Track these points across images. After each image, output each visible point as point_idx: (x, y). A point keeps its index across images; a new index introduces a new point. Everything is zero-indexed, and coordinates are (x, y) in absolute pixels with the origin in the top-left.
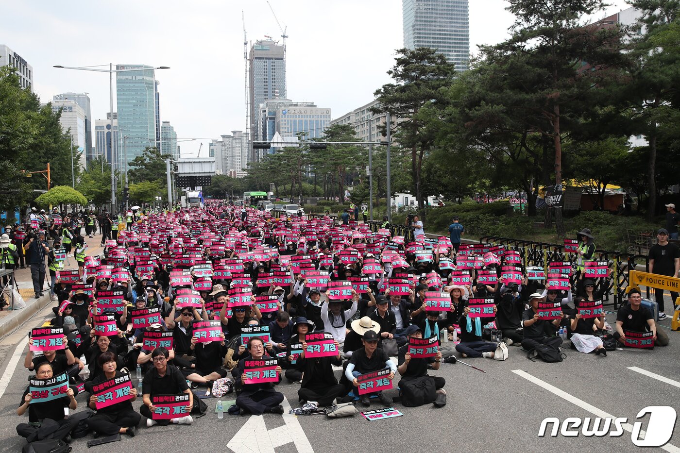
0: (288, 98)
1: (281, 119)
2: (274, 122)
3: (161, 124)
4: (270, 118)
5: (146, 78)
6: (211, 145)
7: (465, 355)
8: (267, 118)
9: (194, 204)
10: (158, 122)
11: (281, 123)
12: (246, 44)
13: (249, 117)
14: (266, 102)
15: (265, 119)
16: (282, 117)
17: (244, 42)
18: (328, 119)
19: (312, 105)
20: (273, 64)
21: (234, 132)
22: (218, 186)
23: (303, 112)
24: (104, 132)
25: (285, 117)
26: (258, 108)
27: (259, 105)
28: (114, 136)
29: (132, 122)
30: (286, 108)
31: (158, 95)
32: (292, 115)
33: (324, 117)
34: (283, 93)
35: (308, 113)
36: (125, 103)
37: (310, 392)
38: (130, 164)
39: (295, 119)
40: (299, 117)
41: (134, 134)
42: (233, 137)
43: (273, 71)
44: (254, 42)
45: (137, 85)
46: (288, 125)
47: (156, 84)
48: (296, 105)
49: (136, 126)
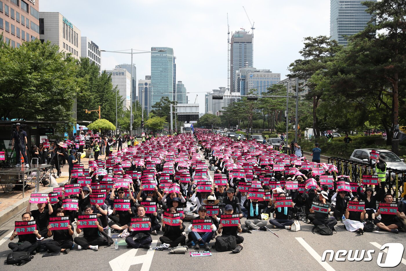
0: (254, 67)
1: (249, 80)
2: (244, 82)
3: (177, 83)
4: (242, 80)
5: (168, 55)
6: (206, 95)
7: (275, 227)
8: (241, 79)
9: (187, 131)
10: (175, 81)
11: (249, 82)
12: (229, 33)
13: (230, 79)
14: (240, 70)
15: (239, 80)
16: (250, 79)
17: (228, 32)
18: (278, 80)
19: (269, 71)
20: (245, 46)
21: (221, 88)
22: (207, 121)
23: (263, 76)
24: (143, 87)
25: (251, 79)
26: (235, 73)
27: (236, 71)
28: (149, 90)
29: (159, 81)
30: (252, 73)
31: (175, 65)
32: (256, 77)
33: (276, 79)
34: (251, 64)
35: (266, 76)
36: (156, 70)
37: (168, 239)
38: (153, 107)
39: (258, 80)
40: (260, 79)
41: (161, 89)
42: (220, 91)
43: (245, 50)
44: (234, 32)
45: (162, 59)
46: (253, 84)
47: (174, 58)
48: (259, 71)
49: (162, 84)
